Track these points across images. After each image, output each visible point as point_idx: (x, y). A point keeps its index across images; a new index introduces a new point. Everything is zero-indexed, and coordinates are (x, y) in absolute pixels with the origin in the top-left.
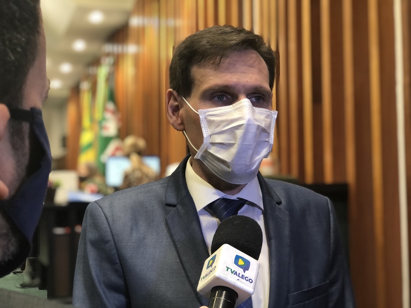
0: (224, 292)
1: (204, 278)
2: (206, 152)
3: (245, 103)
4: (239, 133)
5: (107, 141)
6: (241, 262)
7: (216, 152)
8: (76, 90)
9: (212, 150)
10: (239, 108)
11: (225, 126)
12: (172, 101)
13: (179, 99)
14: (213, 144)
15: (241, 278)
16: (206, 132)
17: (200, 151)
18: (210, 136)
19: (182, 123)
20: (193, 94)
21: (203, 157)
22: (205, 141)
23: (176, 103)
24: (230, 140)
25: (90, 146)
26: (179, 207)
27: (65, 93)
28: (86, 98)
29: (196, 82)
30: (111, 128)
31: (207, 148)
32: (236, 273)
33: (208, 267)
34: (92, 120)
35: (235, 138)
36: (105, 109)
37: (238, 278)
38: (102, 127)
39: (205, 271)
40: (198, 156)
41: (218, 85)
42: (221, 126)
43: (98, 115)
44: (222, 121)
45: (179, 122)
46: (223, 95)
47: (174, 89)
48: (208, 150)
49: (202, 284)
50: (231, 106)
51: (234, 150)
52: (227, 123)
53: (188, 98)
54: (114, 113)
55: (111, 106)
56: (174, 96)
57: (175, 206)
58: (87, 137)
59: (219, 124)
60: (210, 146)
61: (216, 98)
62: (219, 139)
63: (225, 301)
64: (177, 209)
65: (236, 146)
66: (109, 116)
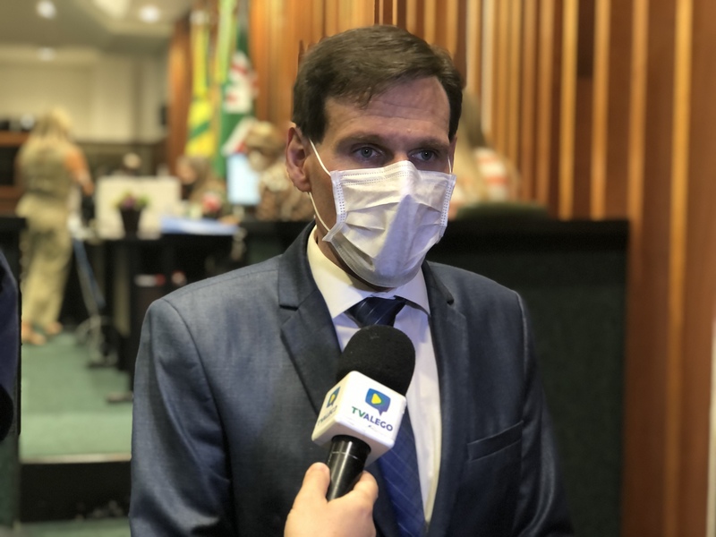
0: (350, 444)
1: (322, 420)
2: (340, 234)
3: (403, 166)
4: (391, 214)
5: (232, 121)
6: (376, 399)
7: (354, 239)
8: (183, 26)
9: (350, 236)
10: (393, 175)
11: (369, 202)
12: (293, 142)
13: (305, 142)
14: (351, 226)
15: (373, 425)
16: (341, 206)
17: (331, 233)
18: (348, 212)
19: (307, 180)
20: (325, 140)
21: (334, 239)
22: (338, 220)
23: (301, 147)
24: (376, 224)
25: (205, 127)
26: (303, 310)
27: (166, 30)
28: (199, 42)
29: (331, 123)
30: (241, 97)
31: (343, 230)
32: (367, 417)
33: (329, 405)
34: (209, 82)
35: (383, 222)
36: (231, 66)
37: (371, 424)
38: (226, 98)
39: (324, 411)
40: (329, 237)
41: (362, 133)
42: (364, 201)
43: (220, 75)
44: (366, 193)
45: (303, 177)
46: (370, 149)
47: (298, 125)
48: (345, 235)
49: (319, 430)
50: (382, 169)
51: (381, 240)
52: (373, 197)
53: (318, 144)
54: (245, 72)
55: (241, 60)
56: (297, 135)
57: (295, 308)
58: (200, 112)
59: (361, 196)
60: (348, 228)
61: (359, 153)
62: (360, 220)
63: (350, 458)
64: (300, 313)
65: (384, 235)
66: (237, 77)
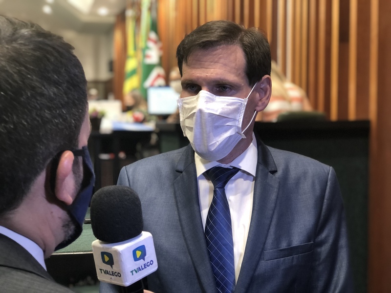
3: (201, 94)
5: (149, 68)
8: (121, 18)
11: (189, 113)
16: (182, 117)
18: (185, 119)
25: (134, 72)
26: (184, 173)
27: (112, 20)
28: (130, 26)
30: (154, 55)
34: (136, 48)
36: (148, 39)
38: (145, 56)
43: (142, 44)
52: (190, 110)
54: (155, 42)
55: (153, 35)
57: (181, 172)
58: (131, 64)
59: (187, 111)
62: (187, 123)
64: (183, 175)
66: (151, 45)
